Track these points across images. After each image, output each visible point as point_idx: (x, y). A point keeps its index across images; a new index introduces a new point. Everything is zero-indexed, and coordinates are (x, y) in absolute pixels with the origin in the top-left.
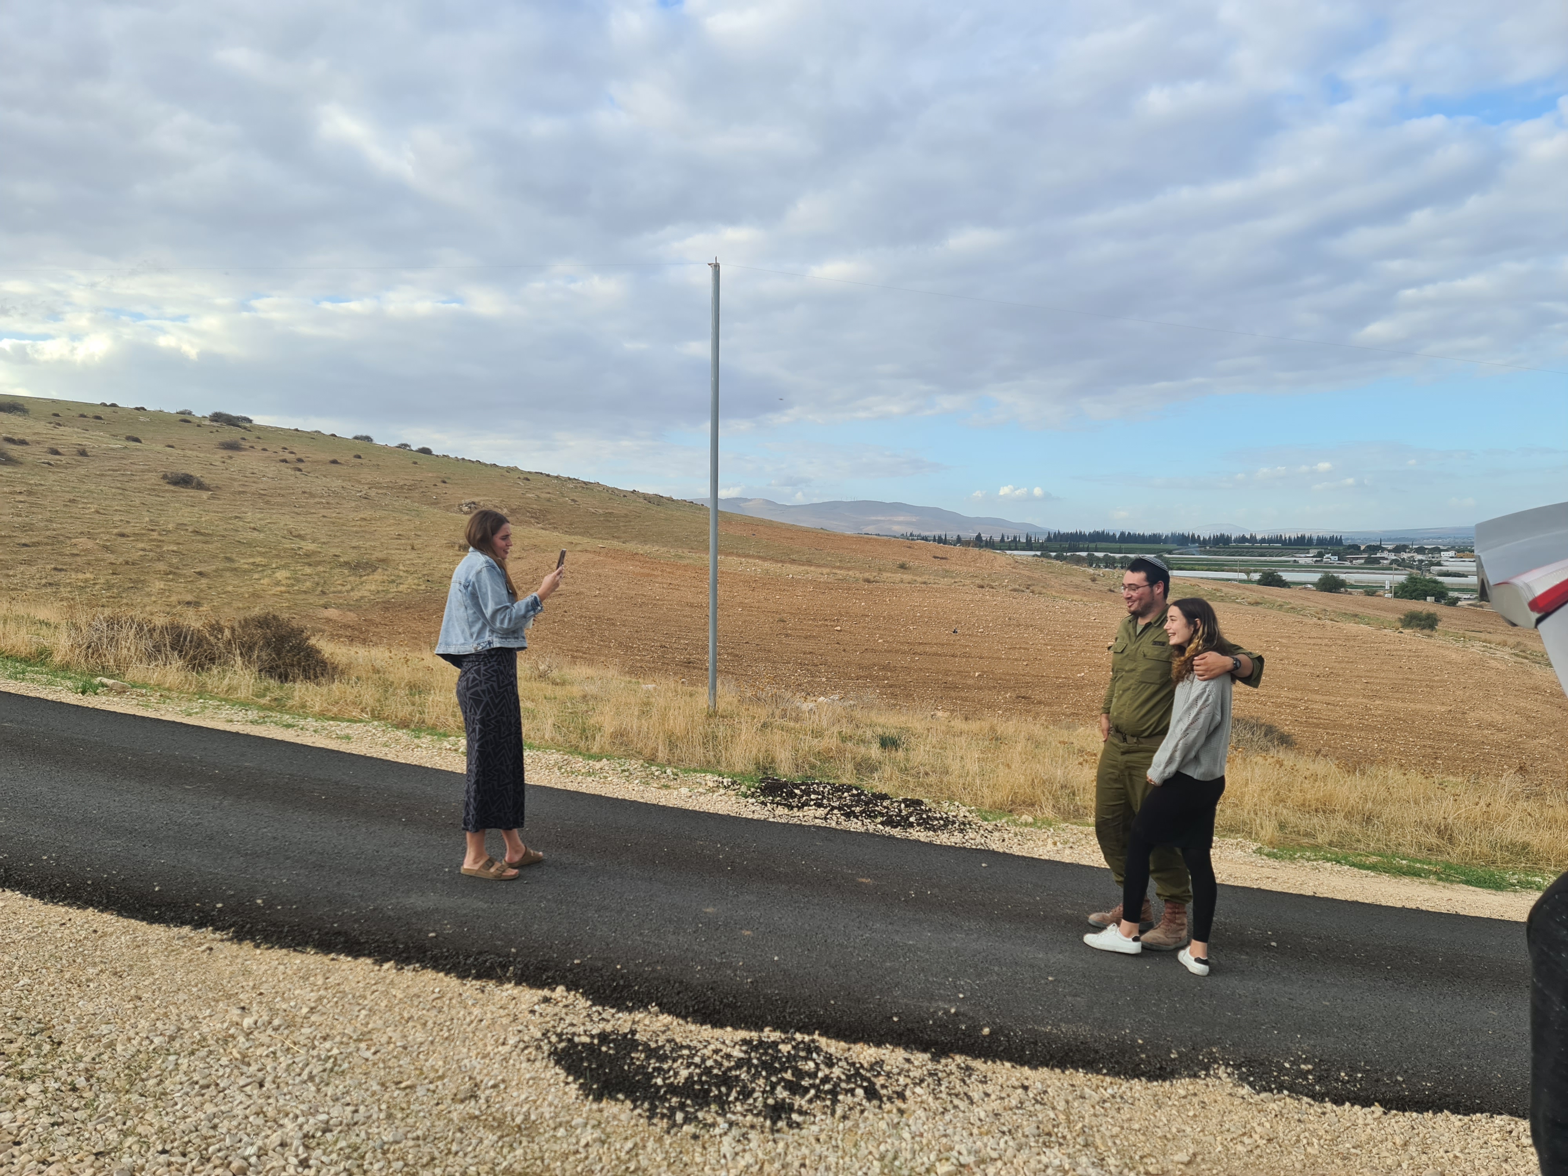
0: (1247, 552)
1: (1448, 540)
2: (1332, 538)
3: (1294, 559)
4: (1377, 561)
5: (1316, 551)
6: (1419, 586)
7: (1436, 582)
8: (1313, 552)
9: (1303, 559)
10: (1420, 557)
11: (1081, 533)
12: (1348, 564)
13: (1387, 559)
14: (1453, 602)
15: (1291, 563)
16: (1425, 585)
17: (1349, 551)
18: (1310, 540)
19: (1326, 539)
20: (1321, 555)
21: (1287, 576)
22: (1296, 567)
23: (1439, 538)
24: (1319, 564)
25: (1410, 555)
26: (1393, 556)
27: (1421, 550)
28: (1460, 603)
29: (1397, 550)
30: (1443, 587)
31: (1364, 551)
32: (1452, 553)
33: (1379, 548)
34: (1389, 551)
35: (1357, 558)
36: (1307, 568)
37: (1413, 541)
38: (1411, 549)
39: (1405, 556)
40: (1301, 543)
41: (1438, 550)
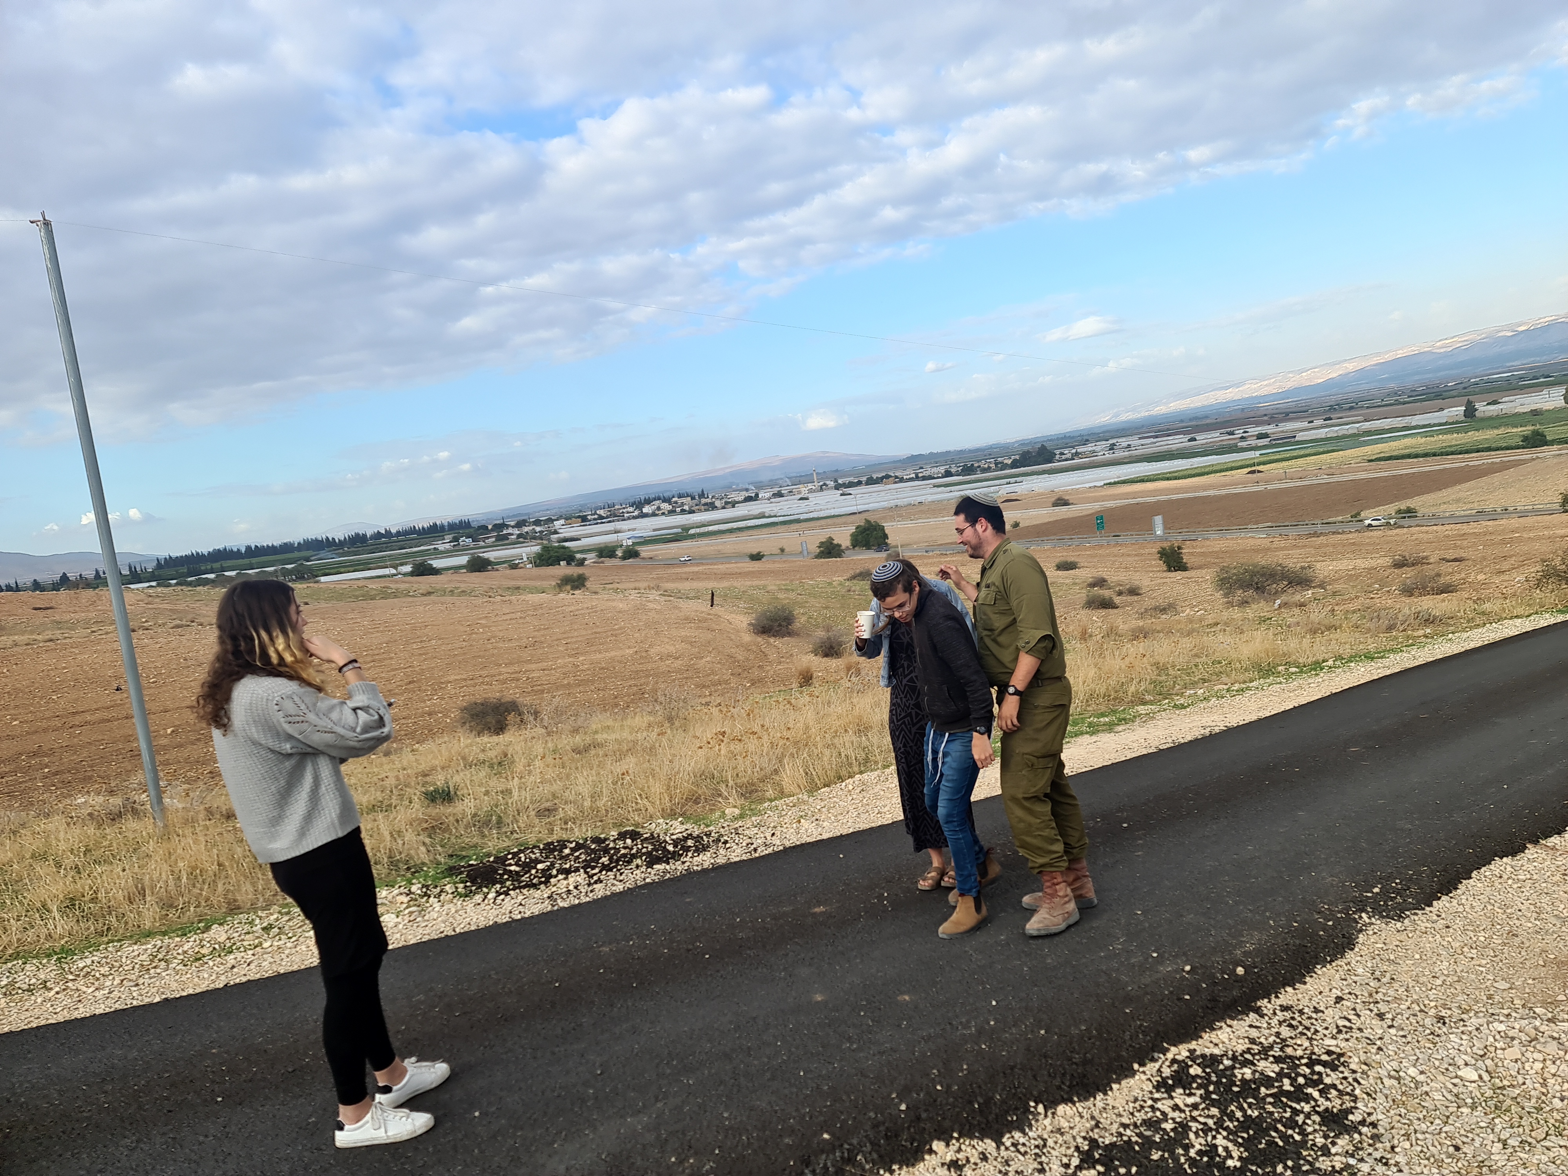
0: (386, 547)
1: (554, 511)
2: (460, 522)
3: (433, 547)
4: (506, 537)
5: (451, 536)
6: (552, 553)
7: (564, 548)
8: (448, 538)
9: (443, 546)
10: (538, 529)
11: (198, 554)
12: (482, 544)
13: (512, 534)
14: (581, 563)
15: (432, 551)
16: (557, 552)
17: (479, 532)
18: (442, 526)
19: (456, 524)
20: (456, 539)
21: (436, 564)
22: (437, 553)
23: (548, 510)
24: (457, 548)
25: (531, 528)
26: (516, 532)
27: (537, 523)
28: (586, 563)
29: (520, 524)
30: (571, 551)
31: (492, 530)
32: (562, 522)
33: (503, 526)
34: (513, 527)
35: (488, 538)
36: (447, 554)
37: (528, 514)
38: (530, 523)
39: (526, 529)
40: (435, 531)
41: (550, 520)
